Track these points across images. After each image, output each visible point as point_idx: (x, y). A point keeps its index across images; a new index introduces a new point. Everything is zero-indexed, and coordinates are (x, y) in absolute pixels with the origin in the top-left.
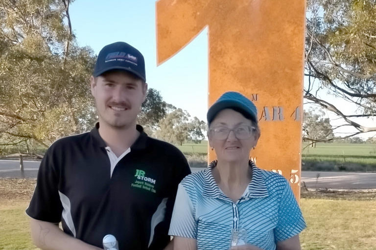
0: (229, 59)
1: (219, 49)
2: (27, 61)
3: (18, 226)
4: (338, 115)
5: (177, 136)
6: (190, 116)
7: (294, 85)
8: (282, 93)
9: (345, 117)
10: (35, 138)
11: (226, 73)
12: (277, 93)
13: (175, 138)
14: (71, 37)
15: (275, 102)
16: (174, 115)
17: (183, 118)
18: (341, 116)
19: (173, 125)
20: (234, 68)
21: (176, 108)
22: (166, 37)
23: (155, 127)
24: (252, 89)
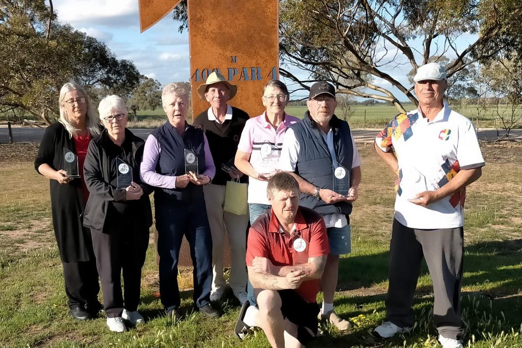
0: (208, 25)
1: (199, 16)
2: (16, 37)
3: (9, 186)
4: (294, 81)
5: (149, 102)
6: (161, 85)
7: (269, 48)
8: (259, 55)
9: (300, 82)
10: (22, 105)
11: (206, 38)
12: (254, 55)
13: (149, 104)
14: (52, 16)
15: (253, 63)
16: (147, 84)
17: (154, 87)
18: (296, 82)
19: (146, 93)
20: (213, 34)
21: (147, 78)
22: (148, 6)
23: (130, 95)
24: (231, 52)
